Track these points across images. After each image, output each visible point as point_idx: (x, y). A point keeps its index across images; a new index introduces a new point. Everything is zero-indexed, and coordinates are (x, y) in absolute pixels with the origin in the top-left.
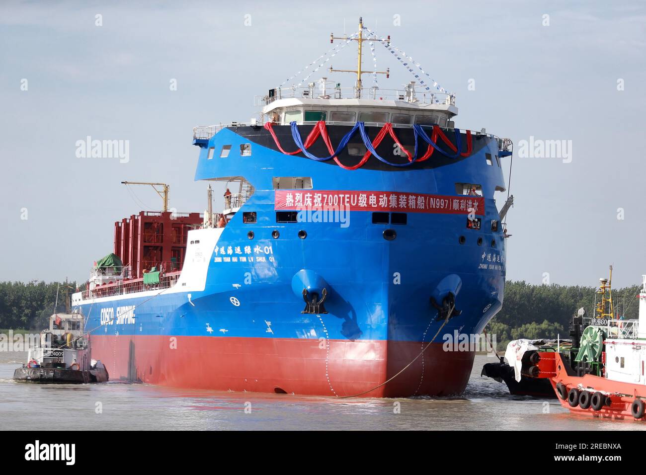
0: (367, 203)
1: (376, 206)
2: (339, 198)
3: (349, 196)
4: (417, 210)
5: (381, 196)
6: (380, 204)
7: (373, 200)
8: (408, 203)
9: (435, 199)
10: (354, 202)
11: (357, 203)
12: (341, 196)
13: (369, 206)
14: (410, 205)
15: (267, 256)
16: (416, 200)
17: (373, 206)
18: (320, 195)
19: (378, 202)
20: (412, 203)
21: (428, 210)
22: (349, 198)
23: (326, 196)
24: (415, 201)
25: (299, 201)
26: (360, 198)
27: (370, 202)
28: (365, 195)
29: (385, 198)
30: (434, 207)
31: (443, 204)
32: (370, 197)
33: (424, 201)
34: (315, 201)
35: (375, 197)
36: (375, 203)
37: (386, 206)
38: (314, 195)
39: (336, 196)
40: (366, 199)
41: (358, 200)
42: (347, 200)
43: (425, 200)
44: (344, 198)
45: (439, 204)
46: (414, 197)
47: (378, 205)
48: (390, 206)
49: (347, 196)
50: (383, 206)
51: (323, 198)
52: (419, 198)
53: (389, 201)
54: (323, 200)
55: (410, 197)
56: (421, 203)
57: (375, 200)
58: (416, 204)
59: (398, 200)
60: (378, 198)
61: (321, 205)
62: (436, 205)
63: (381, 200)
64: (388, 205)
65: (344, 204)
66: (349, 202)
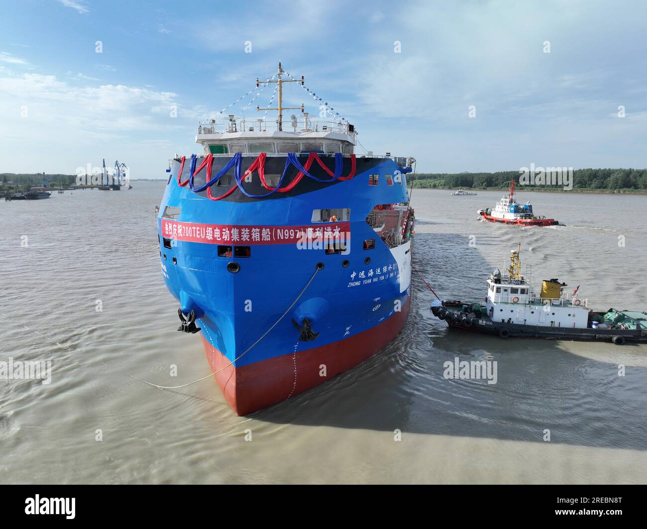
0: (213, 237)
1: (220, 239)
2: (193, 230)
4: (261, 242)
5: (224, 230)
6: (223, 238)
7: (217, 233)
8: (251, 236)
9: (282, 230)
10: (203, 234)
11: (205, 236)
12: (194, 228)
13: (214, 239)
14: (253, 237)
15: (166, 274)
16: (261, 232)
17: (218, 239)
18: (181, 226)
19: (221, 235)
20: (256, 236)
21: (275, 241)
22: (199, 230)
23: (184, 227)
24: (259, 234)
25: (171, 231)
26: (207, 231)
27: (215, 236)
28: (211, 229)
29: (228, 232)
30: (282, 238)
31: (293, 235)
32: (215, 230)
33: (269, 233)
34: (179, 231)
35: (219, 230)
36: (219, 236)
37: (228, 240)
38: (177, 226)
39: (190, 228)
40: (211, 232)
41: (206, 233)
42: (198, 232)
43: (271, 231)
44: (196, 230)
45: (288, 235)
46: (258, 230)
47: (222, 238)
48: (232, 240)
49: (198, 228)
50: (225, 240)
51: (183, 229)
52: (264, 230)
53: (231, 235)
54: (183, 231)
55: (253, 230)
56: (266, 235)
57: (219, 233)
58: (261, 237)
59: (240, 233)
60: (221, 231)
61: (182, 235)
62: (284, 236)
63: (224, 233)
64: (231, 239)
65: (196, 237)
66: (199, 234)
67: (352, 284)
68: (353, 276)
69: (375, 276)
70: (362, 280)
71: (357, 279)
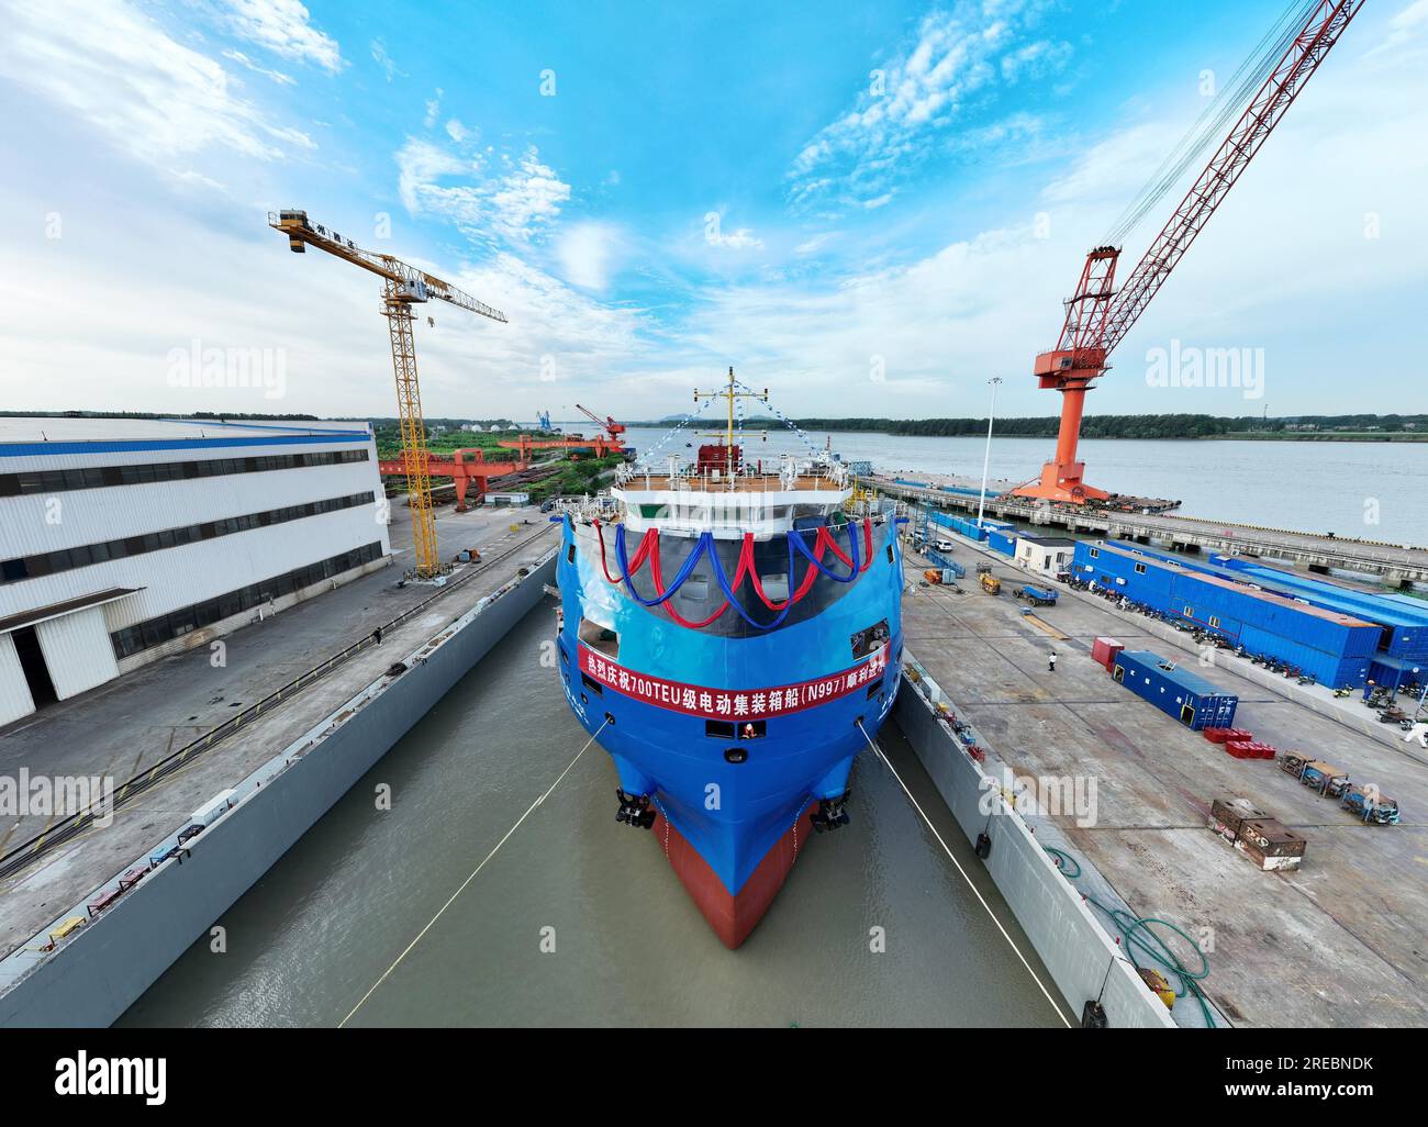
0: (697, 705)
1: (711, 711)
2: (653, 688)
3: (667, 687)
4: (784, 710)
5: (719, 696)
6: (718, 709)
7: (706, 700)
8: (768, 704)
9: (816, 686)
10: (676, 698)
11: (681, 702)
12: (657, 685)
13: (700, 710)
14: (771, 706)
17: (707, 710)
18: (627, 675)
19: (714, 705)
20: (776, 703)
21: (805, 706)
22: (668, 691)
23: (634, 679)
24: (780, 698)
25: (602, 672)
26: (685, 695)
27: (702, 704)
28: (694, 692)
29: (727, 700)
30: (815, 698)
31: (830, 689)
32: (702, 695)
33: (797, 695)
34: (621, 680)
35: (710, 697)
36: (710, 706)
37: (728, 713)
38: (619, 672)
39: (648, 683)
40: (694, 697)
41: (682, 698)
42: (664, 693)
43: (800, 692)
44: (660, 689)
45: (823, 691)
46: (779, 693)
47: (715, 709)
48: (736, 712)
49: (664, 687)
50: (723, 712)
51: (631, 680)
52: (789, 691)
53: (733, 705)
54: (631, 683)
55: (772, 694)
56: (792, 699)
57: (710, 701)
58: (784, 702)
59: (750, 703)
60: (714, 699)
61: (628, 689)
62: (818, 693)
63: (719, 702)
64: (733, 711)
65: (660, 698)
66: (669, 697)
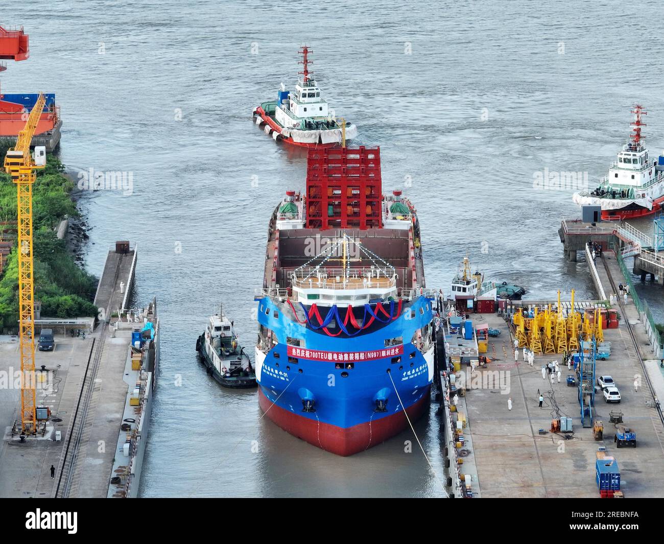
2: (318, 355)
4: (360, 360)
5: (340, 355)
8: (354, 357)
9: (370, 353)
10: (325, 357)
11: (327, 358)
12: (319, 353)
13: (333, 360)
15: (285, 378)
16: (359, 355)
18: (309, 352)
19: (338, 357)
20: (357, 357)
21: (367, 359)
22: (323, 355)
23: (311, 353)
25: (299, 354)
27: (334, 358)
28: (331, 354)
29: (342, 356)
30: (370, 357)
31: (375, 355)
32: (334, 355)
33: (364, 355)
34: (306, 355)
35: (336, 355)
36: (336, 358)
37: (342, 359)
38: (305, 351)
39: (316, 353)
40: (332, 356)
41: (328, 356)
44: (320, 355)
45: (373, 355)
49: (322, 353)
52: (361, 354)
53: (344, 357)
54: (310, 355)
55: (356, 354)
56: (362, 356)
58: (359, 357)
59: (349, 357)
60: (338, 356)
61: (309, 357)
65: (320, 358)
66: (323, 357)
67: (404, 379)
68: (404, 374)
69: (416, 373)
70: (409, 376)
71: (407, 375)
